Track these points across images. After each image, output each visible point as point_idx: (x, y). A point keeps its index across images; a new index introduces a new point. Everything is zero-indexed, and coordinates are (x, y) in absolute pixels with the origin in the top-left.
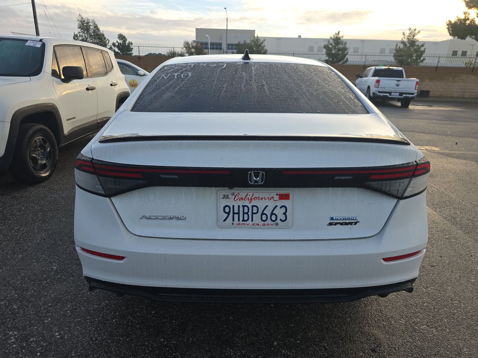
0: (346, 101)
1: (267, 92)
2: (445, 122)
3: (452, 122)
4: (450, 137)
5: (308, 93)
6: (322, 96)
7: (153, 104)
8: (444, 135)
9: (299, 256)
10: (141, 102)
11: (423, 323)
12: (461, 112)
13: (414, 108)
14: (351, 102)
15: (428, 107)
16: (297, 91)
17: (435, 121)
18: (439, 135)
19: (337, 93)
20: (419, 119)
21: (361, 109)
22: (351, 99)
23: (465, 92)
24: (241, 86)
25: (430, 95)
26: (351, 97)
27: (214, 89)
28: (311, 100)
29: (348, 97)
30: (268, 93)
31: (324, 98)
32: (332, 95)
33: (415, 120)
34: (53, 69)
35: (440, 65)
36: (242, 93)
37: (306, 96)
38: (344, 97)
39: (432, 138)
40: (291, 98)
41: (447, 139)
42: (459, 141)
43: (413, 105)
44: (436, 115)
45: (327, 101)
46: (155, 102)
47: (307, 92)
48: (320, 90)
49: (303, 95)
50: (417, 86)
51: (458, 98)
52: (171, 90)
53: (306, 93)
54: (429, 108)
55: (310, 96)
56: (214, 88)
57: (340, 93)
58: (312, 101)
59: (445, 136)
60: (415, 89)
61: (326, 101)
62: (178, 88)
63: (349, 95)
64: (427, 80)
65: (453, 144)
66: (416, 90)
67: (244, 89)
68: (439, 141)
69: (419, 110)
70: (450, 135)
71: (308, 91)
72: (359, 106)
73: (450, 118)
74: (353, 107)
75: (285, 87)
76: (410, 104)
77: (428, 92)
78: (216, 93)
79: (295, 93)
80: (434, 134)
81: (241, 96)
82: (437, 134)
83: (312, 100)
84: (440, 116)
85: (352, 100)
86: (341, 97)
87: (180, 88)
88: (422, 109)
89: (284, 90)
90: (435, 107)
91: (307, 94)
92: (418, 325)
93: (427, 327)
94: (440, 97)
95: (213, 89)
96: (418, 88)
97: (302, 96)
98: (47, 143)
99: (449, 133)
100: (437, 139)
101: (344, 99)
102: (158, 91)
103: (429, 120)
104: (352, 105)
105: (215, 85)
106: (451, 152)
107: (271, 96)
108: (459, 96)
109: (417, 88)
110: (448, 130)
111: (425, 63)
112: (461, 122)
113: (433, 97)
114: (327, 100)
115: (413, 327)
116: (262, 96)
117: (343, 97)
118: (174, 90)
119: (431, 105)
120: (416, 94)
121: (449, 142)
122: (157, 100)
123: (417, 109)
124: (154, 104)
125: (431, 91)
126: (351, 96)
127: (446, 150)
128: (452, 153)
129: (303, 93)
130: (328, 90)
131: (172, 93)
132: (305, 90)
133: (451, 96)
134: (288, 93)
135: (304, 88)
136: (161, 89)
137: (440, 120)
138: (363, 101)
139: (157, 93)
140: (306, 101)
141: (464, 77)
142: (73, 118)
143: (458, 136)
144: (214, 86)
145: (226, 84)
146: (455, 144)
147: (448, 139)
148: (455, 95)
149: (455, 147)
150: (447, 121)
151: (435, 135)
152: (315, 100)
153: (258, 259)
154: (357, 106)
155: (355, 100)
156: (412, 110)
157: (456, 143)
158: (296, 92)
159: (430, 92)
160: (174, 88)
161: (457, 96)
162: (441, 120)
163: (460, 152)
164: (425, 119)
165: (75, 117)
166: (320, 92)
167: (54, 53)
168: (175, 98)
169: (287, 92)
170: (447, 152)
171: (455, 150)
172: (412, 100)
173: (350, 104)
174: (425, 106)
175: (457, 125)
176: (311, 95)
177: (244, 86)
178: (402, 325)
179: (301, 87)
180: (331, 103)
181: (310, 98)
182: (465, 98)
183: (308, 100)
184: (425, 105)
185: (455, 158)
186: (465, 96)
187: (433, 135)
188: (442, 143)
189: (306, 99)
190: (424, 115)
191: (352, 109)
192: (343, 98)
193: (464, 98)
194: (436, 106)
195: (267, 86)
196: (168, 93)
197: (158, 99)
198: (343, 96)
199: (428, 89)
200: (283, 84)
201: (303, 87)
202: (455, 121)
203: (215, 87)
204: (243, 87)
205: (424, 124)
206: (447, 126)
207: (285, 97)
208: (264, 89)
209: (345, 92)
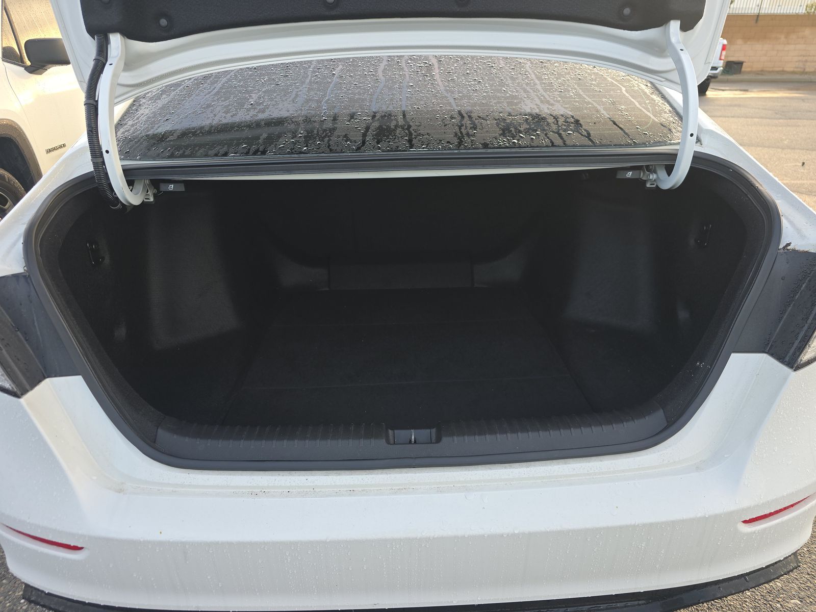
0: (632, 100)
1: (440, 83)
2: (776, 121)
3: (789, 120)
4: (789, 150)
5: (541, 84)
6: (575, 89)
7: (157, 126)
8: (778, 147)
9: (530, 534)
10: (130, 123)
11: (790, 594)
12: (803, 100)
13: (716, 95)
14: (645, 103)
15: (742, 92)
16: (512, 78)
17: (758, 119)
18: (769, 147)
19: (609, 79)
20: (728, 117)
21: (671, 119)
22: (645, 93)
23: (806, 61)
24: (376, 72)
25: (743, 69)
26: (643, 91)
27: (310, 82)
28: (548, 102)
29: (637, 88)
30: (442, 88)
31: (579, 96)
32: (598, 85)
33: (721, 118)
34: (4, 46)
35: (763, 12)
36: (378, 90)
37: (537, 91)
38: (626, 91)
39: (756, 154)
40: (498, 98)
41: (784, 156)
42: (806, 158)
43: (713, 90)
44: (759, 108)
45: (589, 103)
46: (162, 121)
47: (537, 82)
48: (569, 73)
49: (528, 88)
50: (724, 53)
51: (793, 73)
52: (205, 89)
53: (535, 84)
54: (743, 94)
55: (545, 91)
56: (309, 78)
57: (617, 81)
58: (552, 105)
59: (780, 150)
60: (720, 59)
61: (586, 102)
62: (222, 83)
63: (639, 86)
64: (740, 42)
65: (798, 166)
66: (722, 61)
67: (383, 78)
68: (770, 159)
69: (726, 99)
70: (788, 147)
71: (539, 78)
72: (665, 112)
73: (783, 114)
74: (652, 116)
75: (484, 69)
76: (709, 89)
77: (740, 64)
78: (312, 93)
79: (508, 85)
80: (758, 146)
81: (375, 97)
82: (765, 147)
83: (552, 101)
84: (765, 109)
85: (648, 97)
86: (621, 90)
87: (227, 82)
88: (732, 96)
89: (482, 79)
90: (754, 92)
91: (539, 87)
92: (780, 600)
93: (801, 601)
94: (762, 72)
95: (308, 81)
96: (726, 56)
97: (525, 91)
98: (7, 202)
99: (786, 142)
100: (766, 157)
101: (627, 95)
102: (174, 90)
103: (747, 117)
104: (649, 112)
105: (314, 72)
106: (795, 182)
107: (448, 95)
108: (795, 70)
109: (723, 57)
110: (784, 138)
111: (733, 8)
112: (805, 121)
113: (749, 73)
114: (588, 99)
115: (770, 605)
116: (426, 97)
117: (624, 89)
118: (212, 87)
119: (746, 88)
120: (722, 68)
121: (788, 161)
122: (168, 116)
123: (721, 98)
124: (159, 127)
125: (745, 62)
126: (644, 87)
127: (785, 178)
128: (797, 184)
129: (527, 84)
130: (586, 72)
131: (207, 96)
132: (533, 76)
133: (781, 69)
134: (491, 86)
135: (529, 70)
136: (181, 87)
137: (766, 118)
138: (674, 100)
139: (171, 97)
140: (537, 105)
141: (807, 32)
142: (61, 147)
143: (803, 149)
144: (309, 74)
145: (341, 67)
146: (801, 164)
147: (787, 156)
148: (789, 68)
149: (802, 171)
150: (780, 119)
151: (760, 148)
152: (559, 101)
153: (425, 546)
154: (661, 114)
155: (654, 97)
156: (713, 100)
157: (803, 164)
158: (510, 82)
159: (744, 64)
160: (212, 83)
161: (792, 69)
162: (769, 119)
163: (811, 181)
164: (738, 117)
165: (64, 145)
166: (568, 80)
167: (4, 11)
168: (212, 108)
169: (489, 84)
170: (787, 181)
171: (802, 177)
172: (713, 80)
173: (643, 107)
174: (736, 90)
175: (799, 126)
176: (549, 87)
177: (384, 71)
178: (746, 602)
179: (523, 67)
180: (599, 107)
181: (547, 97)
182: (806, 73)
183: (542, 102)
184: (735, 88)
185: (804, 195)
186: (807, 70)
187: (758, 148)
188: (776, 163)
189: (537, 99)
190: (736, 108)
191: (651, 120)
192: (624, 92)
193: (804, 73)
194: (755, 90)
195: (439, 68)
196: (197, 95)
197: (170, 114)
198: (624, 87)
199: (741, 59)
200: (478, 62)
201: (528, 68)
202: (794, 119)
203: (312, 77)
204: (380, 73)
205: (739, 127)
206: (781, 128)
207: (484, 97)
208: (432, 76)
209: (628, 77)
